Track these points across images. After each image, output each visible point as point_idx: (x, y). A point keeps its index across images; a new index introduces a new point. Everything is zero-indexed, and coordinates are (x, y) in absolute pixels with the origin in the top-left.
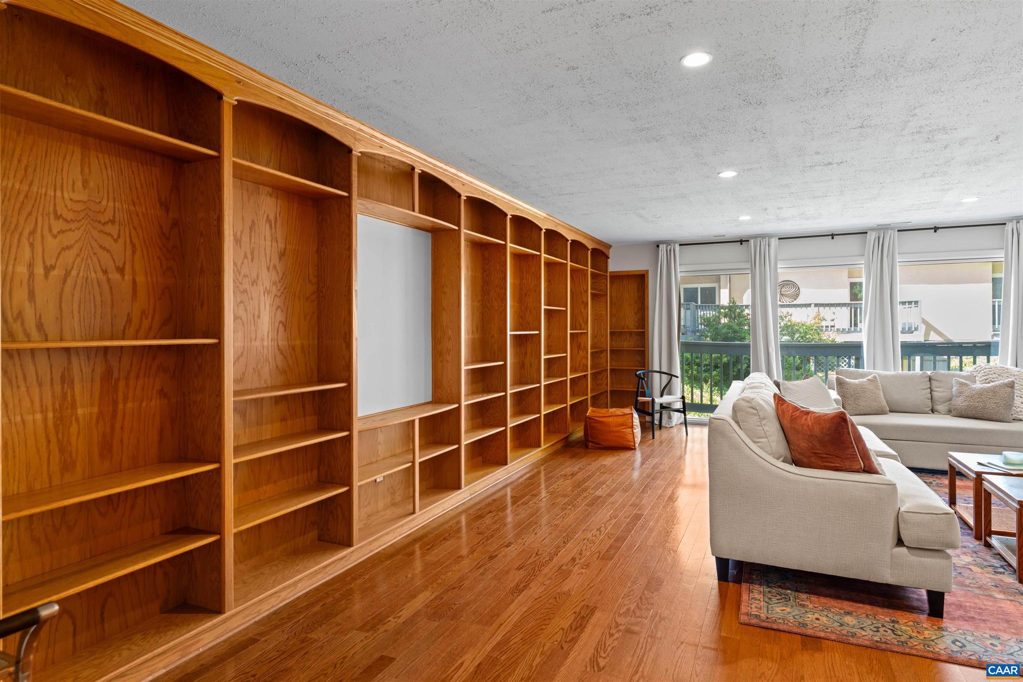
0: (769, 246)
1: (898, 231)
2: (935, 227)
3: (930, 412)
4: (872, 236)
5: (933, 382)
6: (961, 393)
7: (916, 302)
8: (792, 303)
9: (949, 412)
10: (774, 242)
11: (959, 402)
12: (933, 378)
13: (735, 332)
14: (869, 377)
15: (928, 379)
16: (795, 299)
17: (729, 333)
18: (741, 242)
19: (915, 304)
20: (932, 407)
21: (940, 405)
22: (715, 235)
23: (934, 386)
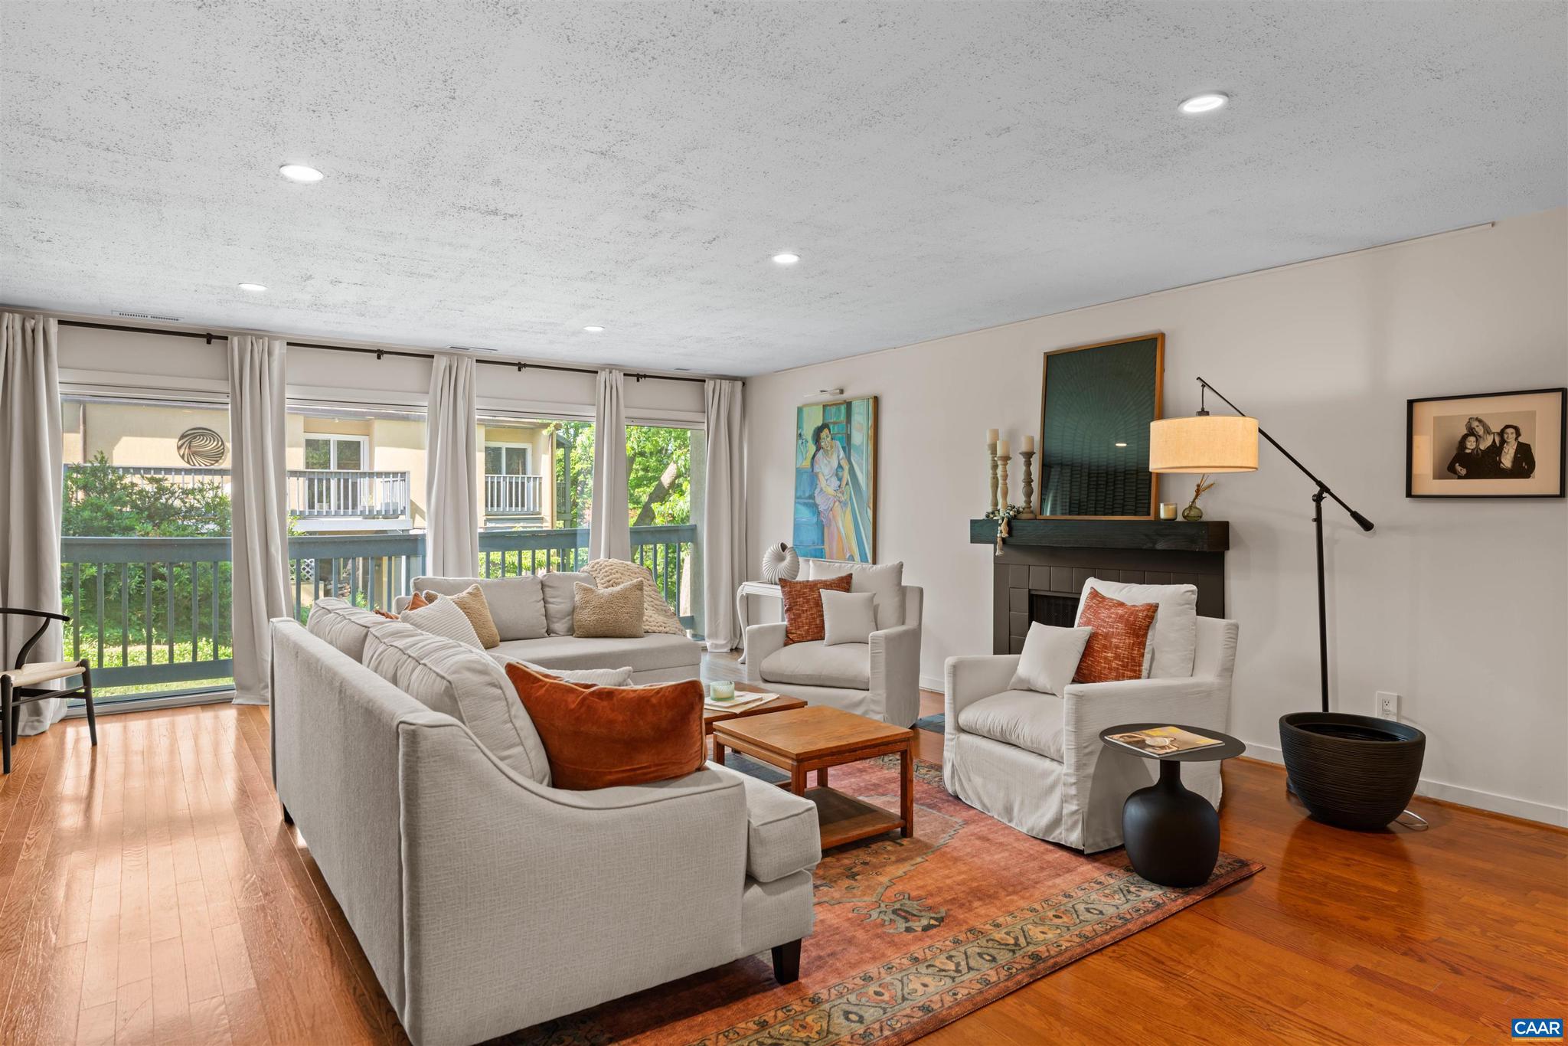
0: (270, 354)
1: (478, 361)
2: (520, 363)
3: (546, 635)
4: (440, 363)
5: (547, 590)
6: (587, 602)
7: (403, 474)
8: (212, 467)
9: (571, 631)
10: (279, 348)
11: (586, 616)
12: (547, 583)
13: (110, 516)
14: (469, 590)
15: (540, 586)
16: (217, 461)
17: (96, 518)
18: (209, 338)
19: (401, 477)
20: (548, 626)
21: (557, 622)
22: (158, 314)
23: (548, 596)
